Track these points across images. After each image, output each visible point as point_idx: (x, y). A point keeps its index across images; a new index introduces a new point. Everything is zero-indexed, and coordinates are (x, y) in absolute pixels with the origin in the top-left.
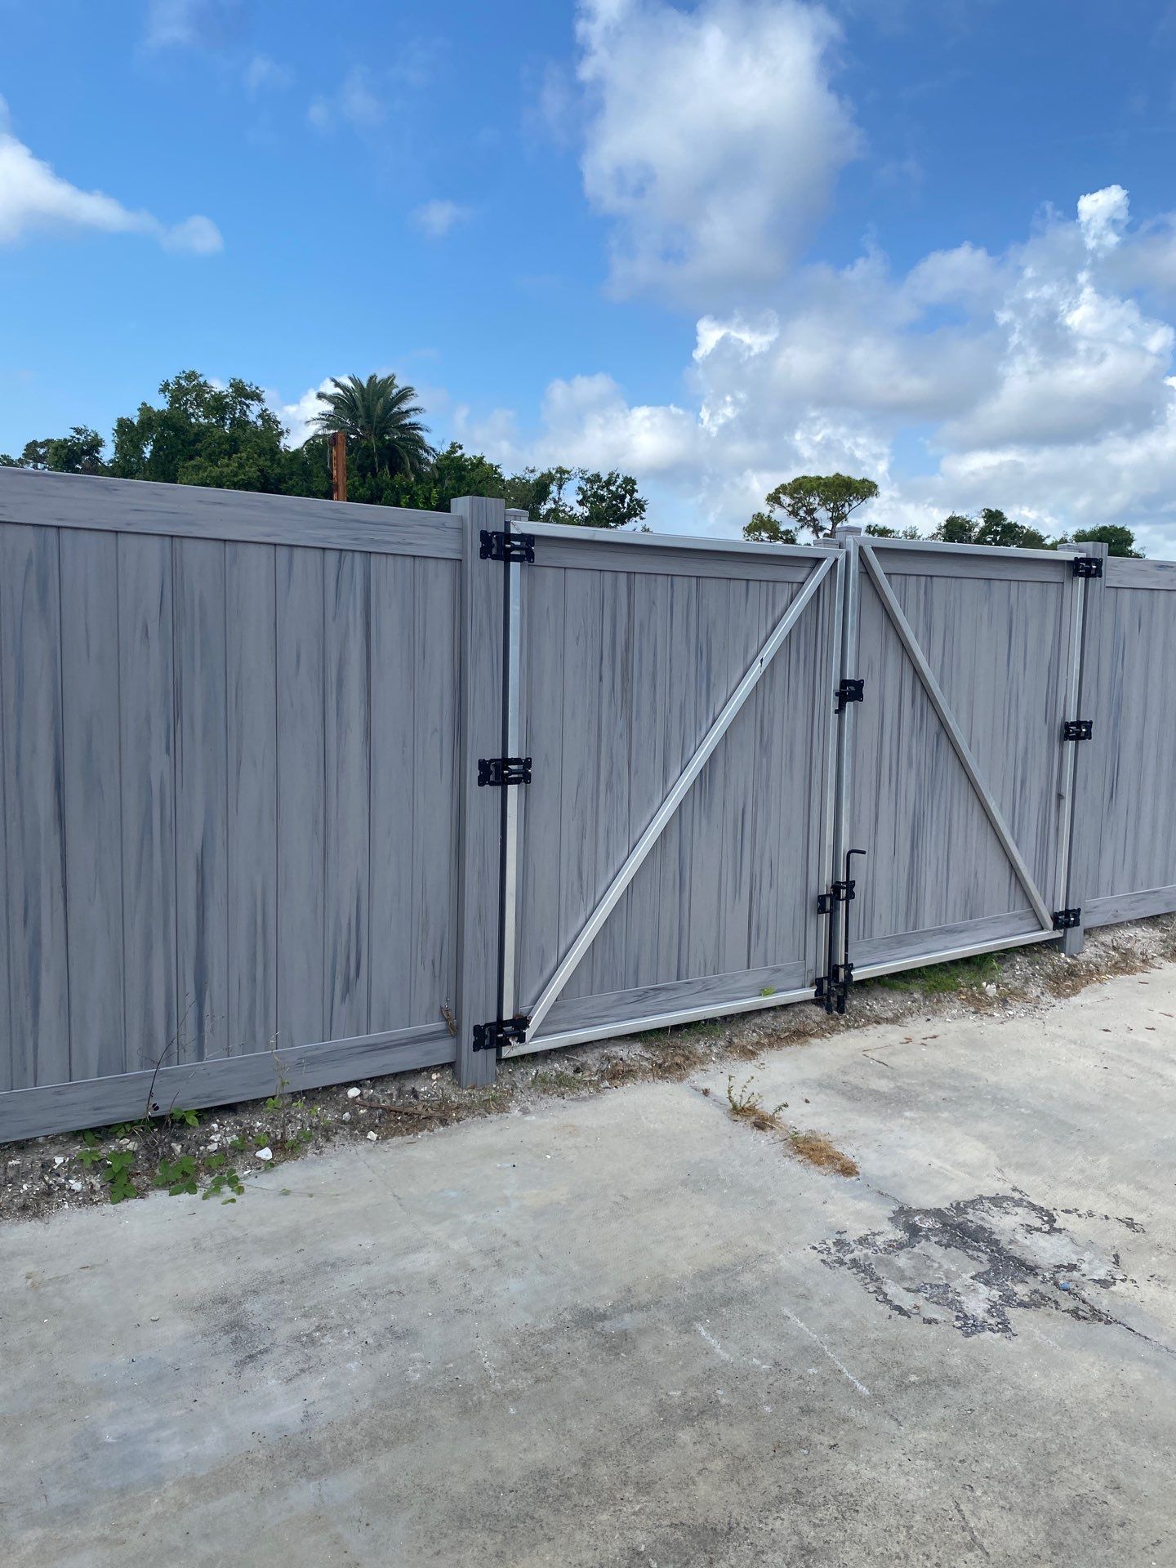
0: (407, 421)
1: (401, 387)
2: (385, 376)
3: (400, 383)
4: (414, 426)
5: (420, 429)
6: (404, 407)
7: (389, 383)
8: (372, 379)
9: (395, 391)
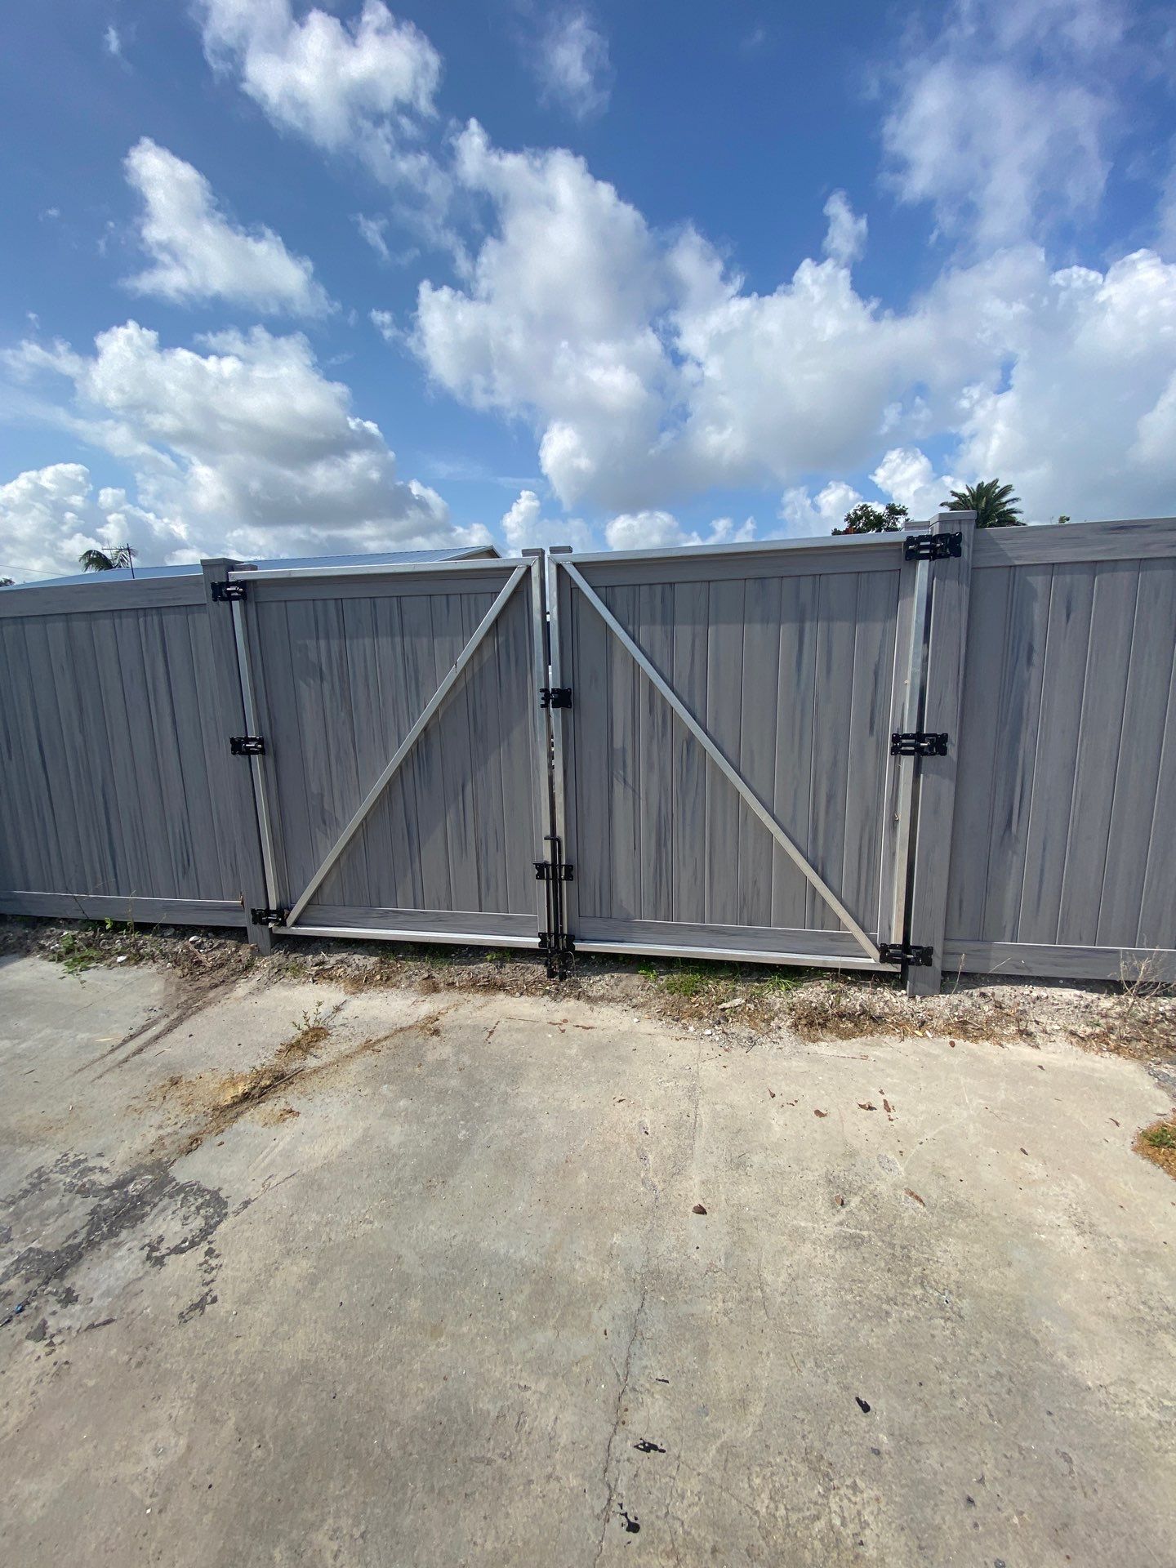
0: (1005, 509)
1: (1002, 487)
2: (991, 481)
3: (1001, 485)
4: (1012, 511)
5: (1015, 512)
6: (1004, 500)
7: (994, 484)
8: (980, 486)
9: (997, 491)
